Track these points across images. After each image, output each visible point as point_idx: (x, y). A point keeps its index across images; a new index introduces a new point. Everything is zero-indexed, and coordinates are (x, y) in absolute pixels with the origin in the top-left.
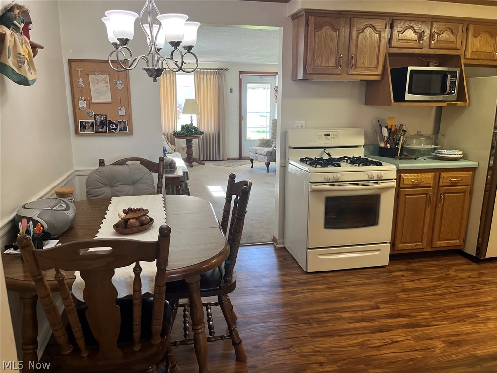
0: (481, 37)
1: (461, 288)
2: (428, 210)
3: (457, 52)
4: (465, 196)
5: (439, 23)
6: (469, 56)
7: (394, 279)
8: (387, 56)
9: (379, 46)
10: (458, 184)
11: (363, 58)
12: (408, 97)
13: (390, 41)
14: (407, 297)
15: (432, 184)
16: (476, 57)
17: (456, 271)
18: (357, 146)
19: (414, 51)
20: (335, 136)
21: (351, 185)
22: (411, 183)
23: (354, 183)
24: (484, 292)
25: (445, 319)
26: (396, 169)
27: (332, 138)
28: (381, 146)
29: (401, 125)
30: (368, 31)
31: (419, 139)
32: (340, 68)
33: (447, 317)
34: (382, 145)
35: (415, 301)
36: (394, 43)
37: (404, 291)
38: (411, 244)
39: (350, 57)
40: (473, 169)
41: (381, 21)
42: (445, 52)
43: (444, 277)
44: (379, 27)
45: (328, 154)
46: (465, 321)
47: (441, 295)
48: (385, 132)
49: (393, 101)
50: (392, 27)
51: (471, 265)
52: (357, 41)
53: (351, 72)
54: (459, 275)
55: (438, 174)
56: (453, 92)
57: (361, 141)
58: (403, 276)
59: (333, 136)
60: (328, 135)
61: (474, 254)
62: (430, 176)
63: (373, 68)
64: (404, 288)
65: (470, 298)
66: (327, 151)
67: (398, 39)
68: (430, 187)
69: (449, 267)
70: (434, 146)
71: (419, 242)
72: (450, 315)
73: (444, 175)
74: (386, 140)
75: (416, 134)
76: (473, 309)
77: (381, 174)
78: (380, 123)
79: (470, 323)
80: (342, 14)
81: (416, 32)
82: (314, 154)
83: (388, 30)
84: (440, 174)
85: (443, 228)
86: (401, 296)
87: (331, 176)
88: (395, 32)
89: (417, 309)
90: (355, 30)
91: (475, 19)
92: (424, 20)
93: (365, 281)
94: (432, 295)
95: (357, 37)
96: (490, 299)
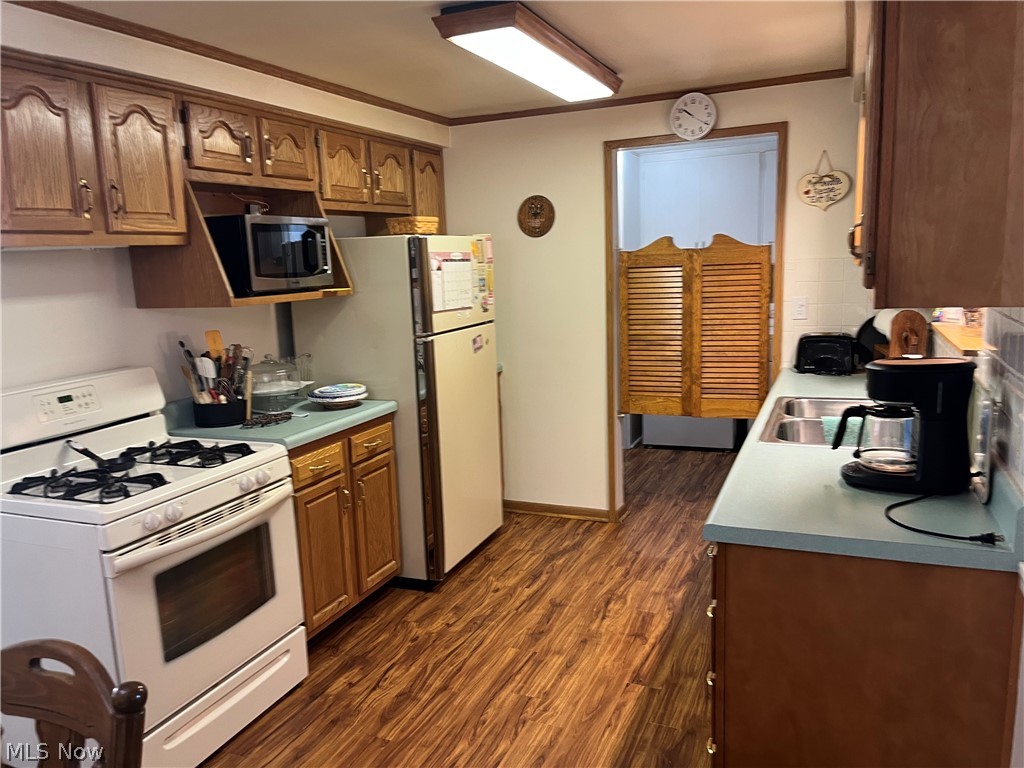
0: (340, 157)
1: (457, 655)
2: (345, 519)
3: (309, 187)
4: (389, 470)
5: (271, 122)
6: (328, 194)
7: (344, 703)
8: (189, 187)
9: (168, 163)
10: (378, 451)
11: (139, 189)
12: (257, 284)
13: (187, 151)
14: (402, 731)
15: (342, 465)
16: (338, 197)
17: (420, 622)
18: (147, 415)
19: (238, 179)
20: (88, 399)
21: (207, 522)
22: (311, 474)
23: (211, 514)
24: (494, 643)
25: (498, 737)
26: (287, 453)
27: (80, 406)
28: (202, 402)
29: (237, 347)
30: (137, 123)
31: (274, 372)
32: (87, 216)
33: (496, 730)
34: (205, 399)
35: (422, 730)
36: (199, 159)
37: (384, 719)
38: (330, 607)
39: (107, 187)
40: (390, 417)
41: (162, 100)
42: (290, 184)
43: (414, 647)
44: (160, 116)
45: (85, 452)
46: (524, 722)
47: (444, 688)
48: (208, 369)
49: (231, 294)
50: (185, 120)
51: (426, 599)
52: (116, 145)
53: (117, 224)
54: (430, 629)
55: (346, 440)
56: (326, 268)
57: (156, 400)
58: (351, 685)
59: (82, 401)
60: (68, 399)
61: (423, 576)
62: (336, 448)
63: (165, 217)
64: (378, 713)
65: (485, 668)
66: (80, 442)
67: (205, 151)
68: (338, 473)
69: (401, 620)
70: (304, 383)
71: (341, 596)
72: (496, 725)
73: (356, 439)
74: (211, 385)
75: (263, 363)
76: (510, 687)
77: (265, 474)
78: (186, 348)
79: (535, 720)
80: (67, 69)
81: (233, 137)
82: (42, 464)
83: (179, 127)
84: (349, 440)
85: (370, 547)
86: (390, 733)
87: (158, 516)
88: (195, 133)
89: (439, 747)
90: (107, 116)
91: (326, 120)
92: (244, 110)
93: (297, 743)
94: (433, 698)
95: (115, 134)
96: (511, 653)
